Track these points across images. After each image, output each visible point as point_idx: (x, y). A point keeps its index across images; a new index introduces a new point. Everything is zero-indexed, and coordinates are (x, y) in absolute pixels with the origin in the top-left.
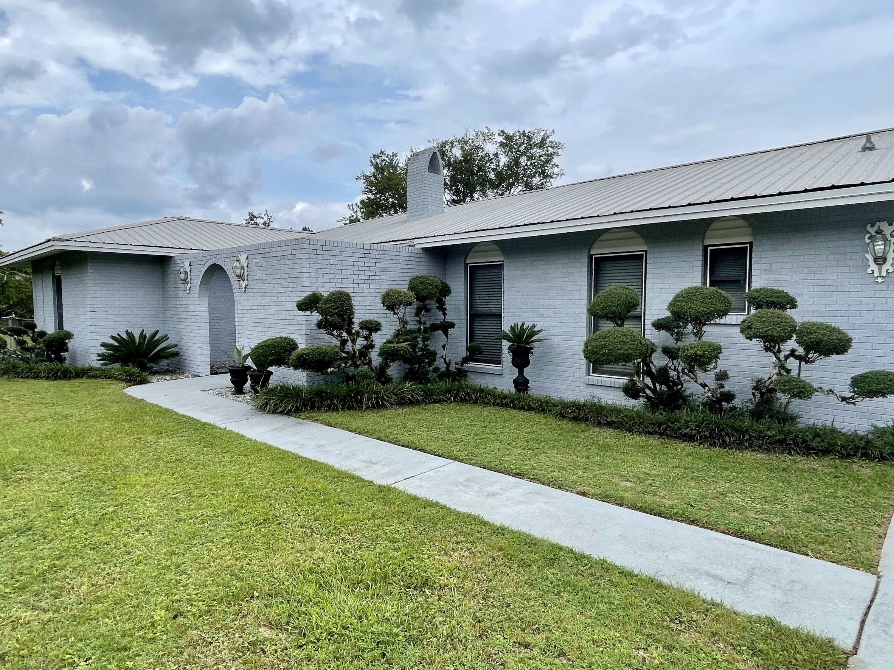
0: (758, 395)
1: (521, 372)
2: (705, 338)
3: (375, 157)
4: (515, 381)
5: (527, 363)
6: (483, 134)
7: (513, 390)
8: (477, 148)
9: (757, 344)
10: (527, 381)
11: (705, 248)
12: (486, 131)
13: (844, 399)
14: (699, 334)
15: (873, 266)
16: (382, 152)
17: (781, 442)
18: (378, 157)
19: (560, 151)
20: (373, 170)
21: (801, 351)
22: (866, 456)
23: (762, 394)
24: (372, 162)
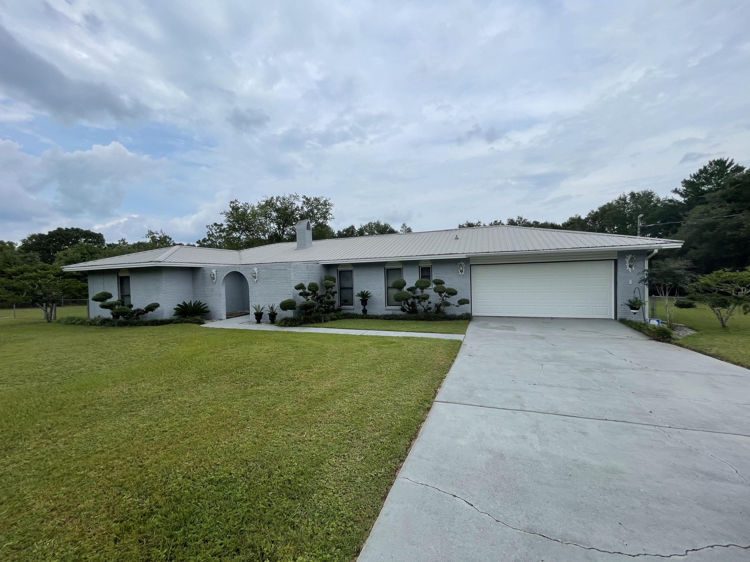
0: (436, 308)
1: (364, 307)
2: (424, 293)
3: (231, 202)
4: (362, 311)
5: (366, 304)
6: (293, 196)
7: (362, 314)
8: (292, 203)
9: (437, 294)
10: (367, 310)
11: (420, 267)
12: (295, 195)
13: (457, 306)
14: (422, 292)
15: (460, 273)
16: (236, 200)
17: (444, 318)
18: (234, 203)
19: (332, 207)
20: (231, 209)
21: (447, 295)
22: (462, 319)
23: (437, 307)
24: (230, 206)
